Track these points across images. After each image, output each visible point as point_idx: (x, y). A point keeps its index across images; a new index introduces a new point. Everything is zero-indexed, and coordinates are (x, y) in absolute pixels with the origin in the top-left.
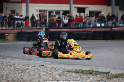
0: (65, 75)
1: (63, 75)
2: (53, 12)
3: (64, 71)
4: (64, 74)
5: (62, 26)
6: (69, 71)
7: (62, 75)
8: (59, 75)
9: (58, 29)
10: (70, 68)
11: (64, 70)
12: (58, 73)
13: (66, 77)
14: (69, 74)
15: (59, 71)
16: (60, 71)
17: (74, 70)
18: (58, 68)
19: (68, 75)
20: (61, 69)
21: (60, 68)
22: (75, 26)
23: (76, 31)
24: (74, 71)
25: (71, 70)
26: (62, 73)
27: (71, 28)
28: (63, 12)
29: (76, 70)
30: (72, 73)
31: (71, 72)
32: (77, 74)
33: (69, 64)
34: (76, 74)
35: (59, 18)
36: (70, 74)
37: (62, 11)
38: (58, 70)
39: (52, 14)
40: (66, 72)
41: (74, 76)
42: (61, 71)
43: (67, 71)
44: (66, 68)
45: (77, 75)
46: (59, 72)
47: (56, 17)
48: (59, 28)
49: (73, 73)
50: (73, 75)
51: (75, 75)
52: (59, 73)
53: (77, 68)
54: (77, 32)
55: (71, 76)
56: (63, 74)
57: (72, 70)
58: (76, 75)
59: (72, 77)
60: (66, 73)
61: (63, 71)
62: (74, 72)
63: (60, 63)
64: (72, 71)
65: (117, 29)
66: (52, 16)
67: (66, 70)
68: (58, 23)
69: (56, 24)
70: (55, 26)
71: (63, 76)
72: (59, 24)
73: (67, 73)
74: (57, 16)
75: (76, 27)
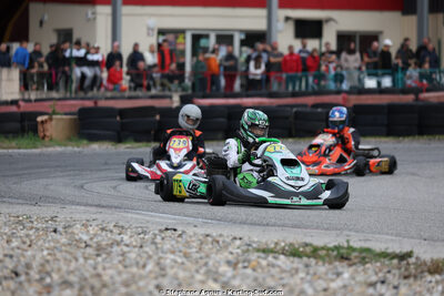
0: (254, 263)
1: (246, 264)
2: (207, 36)
3: (248, 251)
4: (249, 261)
5: (242, 86)
6: (266, 251)
7: (240, 265)
8: (229, 263)
9: (226, 96)
10: (271, 237)
11: (249, 245)
12: (226, 255)
13: (254, 270)
14: (265, 259)
15: (230, 249)
16: (234, 251)
17: (283, 244)
18: (228, 240)
19: (264, 263)
20: (238, 242)
21: (235, 238)
22: (287, 88)
23: (292, 106)
24: (283, 249)
25: (272, 246)
26: (241, 258)
27: (272, 95)
28: (243, 37)
29: (291, 244)
30: (275, 258)
31: (272, 251)
32: (296, 259)
33: (267, 225)
34: (291, 259)
35: (230, 56)
36: (270, 258)
37: (241, 31)
38: (226, 246)
39: (203, 42)
40: (256, 254)
41: (283, 266)
42: (239, 251)
43: (258, 250)
44: (256, 240)
45: (295, 265)
46: (231, 253)
47: (217, 55)
48: (229, 93)
49: (282, 257)
50: (279, 263)
51: (288, 263)
52: (230, 257)
53: (296, 237)
54: (295, 110)
55: (273, 266)
56: (244, 261)
57: (276, 244)
58: (293, 262)
59: (277, 269)
60: (253, 256)
61: (245, 248)
62: (283, 254)
63: (234, 222)
64: (278, 248)
65: (438, 97)
66: (206, 50)
67: (254, 245)
68: (226, 76)
69: (220, 81)
70: (214, 88)
71: (245, 267)
72: (230, 79)
73: (259, 257)
74: (223, 51)
75: (290, 88)
